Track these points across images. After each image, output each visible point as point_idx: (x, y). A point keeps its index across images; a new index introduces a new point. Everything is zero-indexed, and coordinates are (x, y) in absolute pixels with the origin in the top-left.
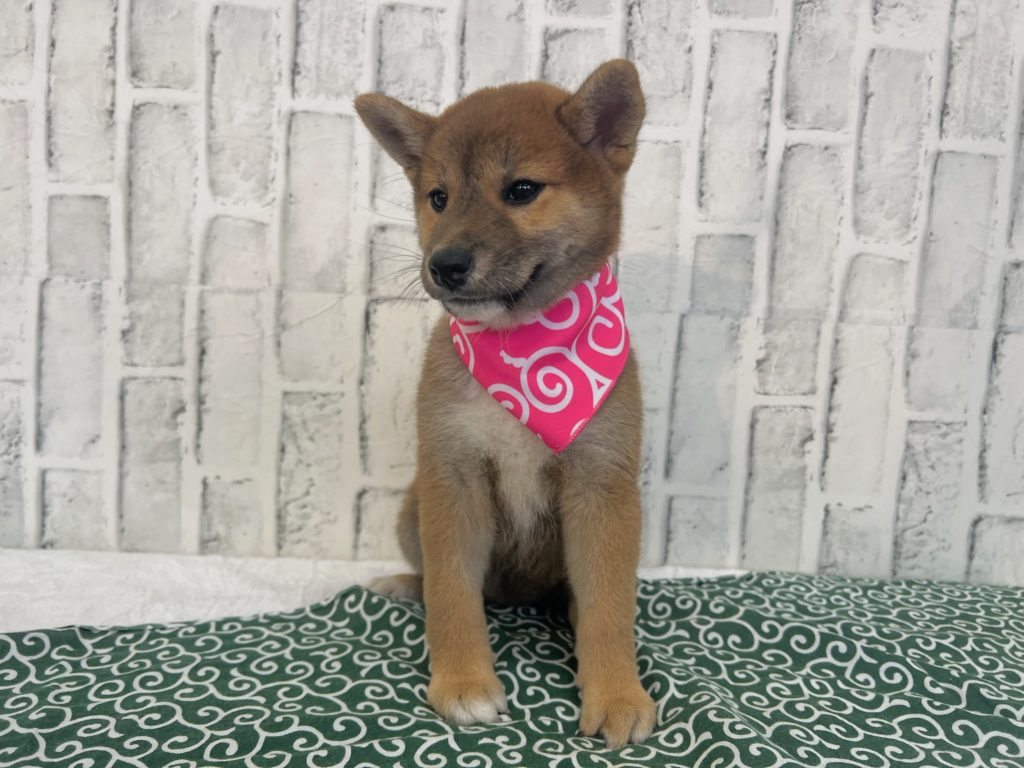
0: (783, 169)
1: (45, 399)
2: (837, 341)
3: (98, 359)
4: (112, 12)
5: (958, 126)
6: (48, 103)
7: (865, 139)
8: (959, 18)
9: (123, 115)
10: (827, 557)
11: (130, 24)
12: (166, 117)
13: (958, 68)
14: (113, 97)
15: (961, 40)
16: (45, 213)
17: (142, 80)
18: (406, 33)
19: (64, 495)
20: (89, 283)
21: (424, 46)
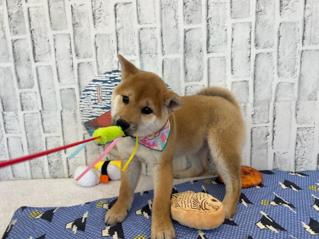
0: (255, 61)
1: (65, 140)
2: (275, 108)
3: (77, 129)
4: (69, 39)
5: (308, 42)
6: (56, 66)
7: (279, 49)
8: (306, 10)
9: (75, 66)
10: (275, 166)
11: (74, 42)
12: (86, 66)
13: (307, 25)
14: (73, 62)
15: (308, 16)
16: (59, 94)
17: (79, 57)
18: (146, 35)
19: (73, 164)
20: (72, 111)
21: (152, 38)
